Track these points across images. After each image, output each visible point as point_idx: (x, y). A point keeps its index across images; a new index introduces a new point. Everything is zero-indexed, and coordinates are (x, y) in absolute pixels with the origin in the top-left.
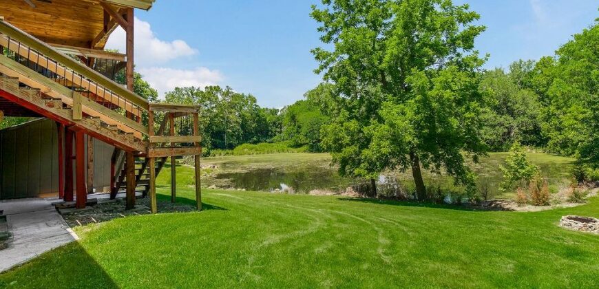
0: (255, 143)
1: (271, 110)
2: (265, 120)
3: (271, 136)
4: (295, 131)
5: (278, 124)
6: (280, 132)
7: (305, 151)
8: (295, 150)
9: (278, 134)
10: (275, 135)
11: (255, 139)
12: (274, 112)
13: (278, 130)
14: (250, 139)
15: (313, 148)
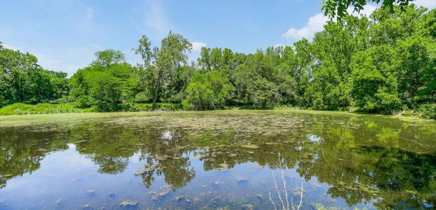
0: (34, 103)
1: (57, 73)
2: (48, 81)
3: (56, 98)
4: (83, 92)
5: (64, 87)
6: (68, 95)
7: (92, 111)
8: (82, 110)
9: (64, 97)
10: (61, 97)
11: (35, 99)
12: (62, 75)
13: (65, 92)
14: (27, 99)
15: (102, 108)
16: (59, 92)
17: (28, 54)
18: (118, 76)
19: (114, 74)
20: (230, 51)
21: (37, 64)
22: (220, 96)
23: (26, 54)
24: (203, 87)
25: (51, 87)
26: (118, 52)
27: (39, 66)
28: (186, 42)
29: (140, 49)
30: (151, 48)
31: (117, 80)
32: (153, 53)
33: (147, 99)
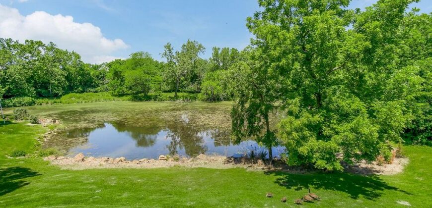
0: (82, 92)
1: (93, 66)
3: (95, 87)
4: (119, 83)
5: (100, 77)
6: (103, 84)
7: (129, 100)
8: (120, 99)
9: (101, 86)
10: (98, 86)
11: (80, 89)
12: (96, 67)
13: (101, 82)
14: (76, 89)
15: (136, 98)
16: (97, 82)
17: (73, 53)
18: (148, 73)
19: (144, 72)
20: (236, 50)
21: (81, 60)
22: (227, 91)
23: (72, 52)
24: (214, 84)
25: (91, 78)
26: (147, 53)
27: (81, 62)
28: (200, 46)
29: (165, 54)
30: (174, 52)
31: (147, 77)
32: (175, 55)
33: (168, 89)
